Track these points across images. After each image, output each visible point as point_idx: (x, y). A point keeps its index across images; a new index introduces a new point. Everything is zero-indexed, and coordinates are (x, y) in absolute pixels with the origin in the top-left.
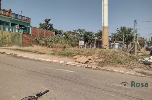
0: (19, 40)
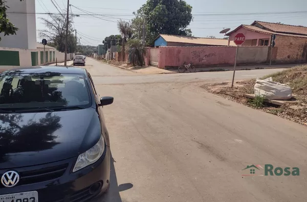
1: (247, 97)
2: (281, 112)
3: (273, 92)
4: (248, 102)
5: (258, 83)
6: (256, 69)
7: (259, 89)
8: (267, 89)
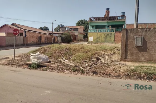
0: (111, 38)
1: (27, 64)
2: (49, 69)
3: (41, 60)
4: (28, 67)
5: (32, 56)
6: (19, 48)
7: (33, 59)
8: (38, 58)
